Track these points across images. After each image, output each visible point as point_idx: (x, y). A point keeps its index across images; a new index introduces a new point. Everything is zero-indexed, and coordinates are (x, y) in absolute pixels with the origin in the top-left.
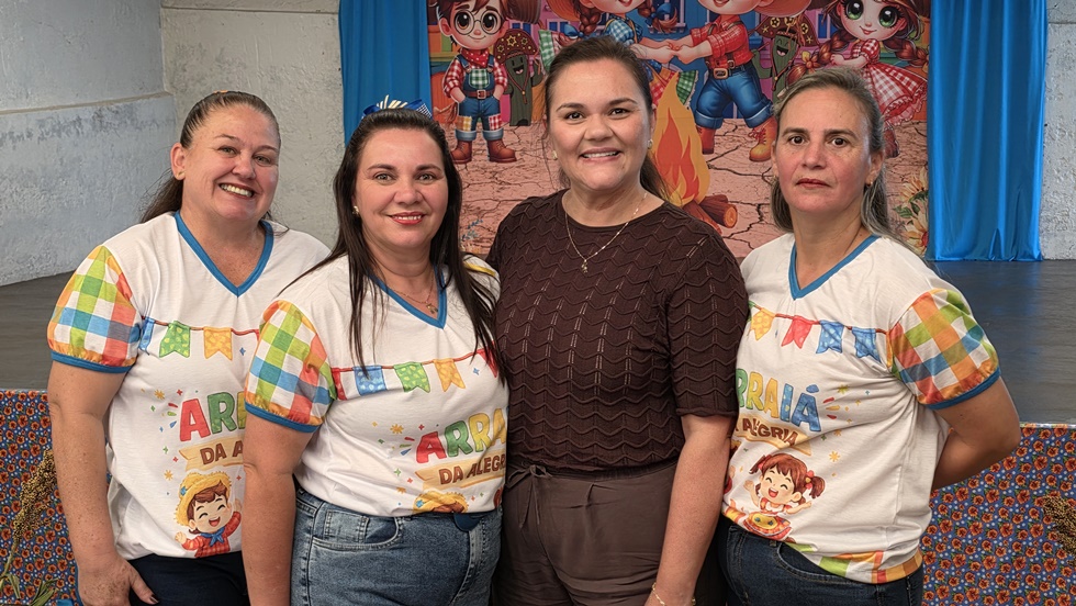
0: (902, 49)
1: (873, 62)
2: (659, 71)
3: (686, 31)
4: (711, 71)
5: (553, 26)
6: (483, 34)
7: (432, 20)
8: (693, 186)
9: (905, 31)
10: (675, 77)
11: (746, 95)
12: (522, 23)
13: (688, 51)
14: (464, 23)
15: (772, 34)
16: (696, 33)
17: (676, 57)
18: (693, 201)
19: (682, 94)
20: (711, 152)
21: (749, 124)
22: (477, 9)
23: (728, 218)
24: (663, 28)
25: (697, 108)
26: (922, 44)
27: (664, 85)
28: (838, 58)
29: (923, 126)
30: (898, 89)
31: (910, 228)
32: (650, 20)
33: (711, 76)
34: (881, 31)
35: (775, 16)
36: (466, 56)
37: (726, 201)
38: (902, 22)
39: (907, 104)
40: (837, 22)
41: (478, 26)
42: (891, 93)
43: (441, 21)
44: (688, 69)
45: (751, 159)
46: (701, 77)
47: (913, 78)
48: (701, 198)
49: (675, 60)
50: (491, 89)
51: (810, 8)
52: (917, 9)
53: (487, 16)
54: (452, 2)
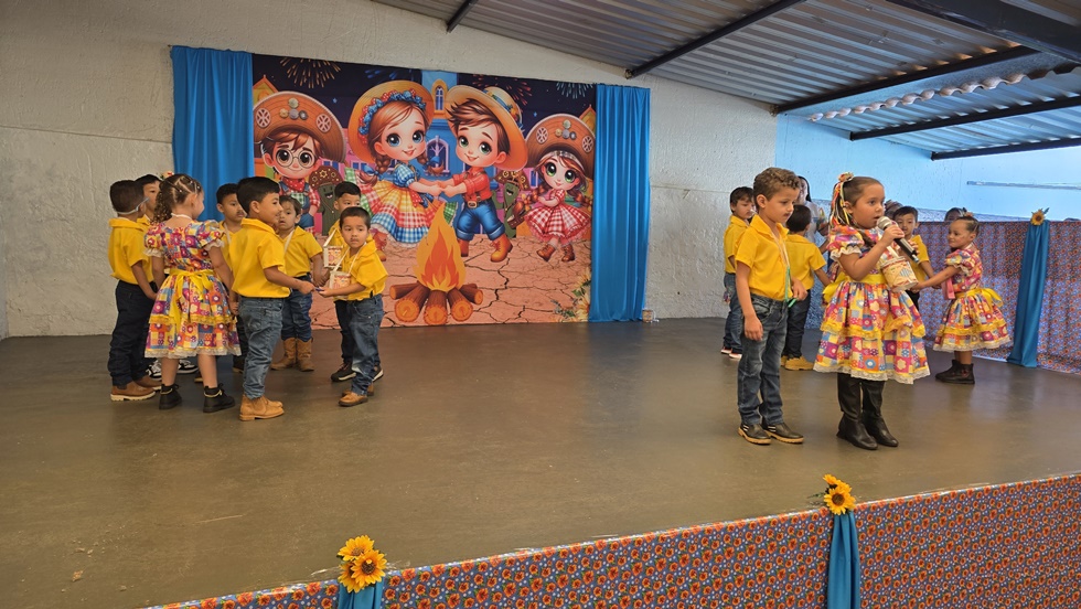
0: (577, 196)
1: (561, 203)
2: (431, 201)
3: (449, 175)
4: (466, 203)
5: (356, 165)
6: (300, 167)
7: (258, 154)
8: (455, 278)
9: (578, 186)
10: (443, 205)
11: (488, 219)
12: (331, 162)
13: (452, 189)
14: (285, 158)
15: (504, 181)
16: (456, 177)
17: (443, 192)
18: (455, 288)
19: (448, 217)
20: (467, 255)
21: (490, 238)
22: (295, 148)
23: (477, 299)
24: (435, 173)
25: (457, 227)
26: (588, 194)
27: (435, 211)
28: (542, 199)
29: (588, 243)
30: (575, 220)
31: (580, 303)
32: (426, 166)
33: (466, 206)
34: (566, 184)
35: (506, 171)
37: (476, 287)
38: (577, 181)
39: (580, 229)
40: (541, 177)
41: (296, 161)
42: (571, 222)
43: (264, 155)
44: (451, 201)
45: (492, 260)
46: (460, 207)
47: (583, 214)
48: (460, 286)
50: (307, 208)
51: (526, 167)
52: (583, 173)
53: (303, 155)
54: (274, 142)
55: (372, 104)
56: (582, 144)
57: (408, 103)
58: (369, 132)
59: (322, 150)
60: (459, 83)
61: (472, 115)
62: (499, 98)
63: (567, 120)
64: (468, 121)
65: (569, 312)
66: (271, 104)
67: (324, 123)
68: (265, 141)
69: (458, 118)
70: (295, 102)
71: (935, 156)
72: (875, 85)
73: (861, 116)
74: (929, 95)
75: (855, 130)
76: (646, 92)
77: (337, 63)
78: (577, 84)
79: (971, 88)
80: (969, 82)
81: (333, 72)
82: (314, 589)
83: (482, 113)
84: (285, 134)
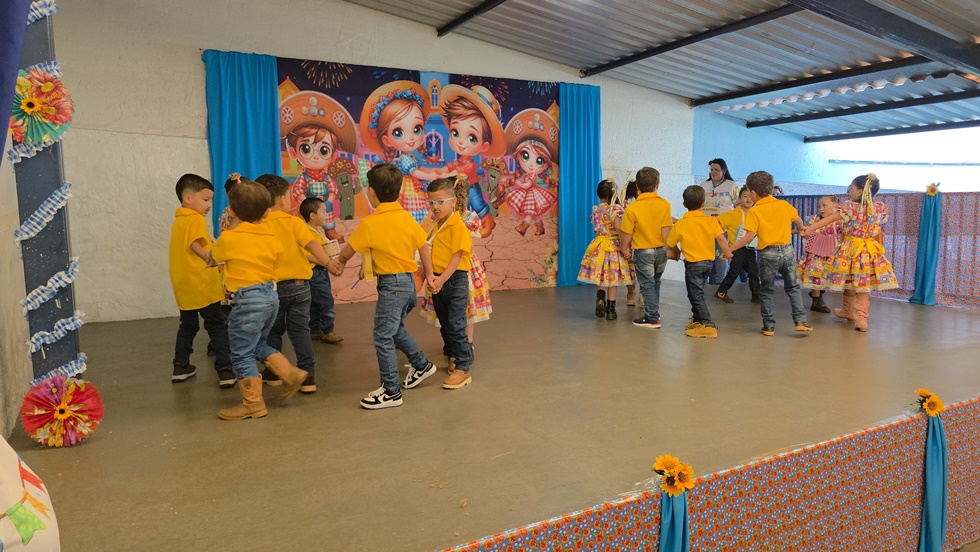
0: (546, 179)
5: (367, 157)
6: (320, 159)
9: (546, 170)
11: (476, 201)
12: (346, 154)
14: (306, 151)
15: (488, 168)
16: (450, 165)
22: (315, 142)
24: (432, 162)
28: (518, 182)
30: (544, 199)
32: (425, 156)
34: (537, 169)
35: (489, 158)
36: (308, 173)
38: (546, 165)
39: (548, 208)
40: (518, 163)
41: (317, 154)
42: (541, 202)
43: (289, 149)
47: (550, 194)
50: (326, 196)
51: (506, 154)
52: (552, 159)
53: (322, 148)
54: (297, 137)
55: (379, 102)
56: (550, 135)
57: (410, 100)
58: (377, 126)
59: (339, 144)
60: (450, 83)
61: (461, 110)
62: (482, 95)
63: (536, 113)
64: (458, 116)
65: (541, 279)
66: (294, 103)
67: (339, 119)
68: (289, 136)
69: (450, 114)
70: (314, 101)
71: (807, 140)
72: (785, 84)
73: (763, 109)
74: (826, 93)
75: (751, 120)
76: (598, 89)
77: (349, 65)
78: (544, 83)
79: (861, 88)
80: (860, 83)
81: (347, 73)
82: (647, 496)
83: (469, 109)
84: (306, 130)
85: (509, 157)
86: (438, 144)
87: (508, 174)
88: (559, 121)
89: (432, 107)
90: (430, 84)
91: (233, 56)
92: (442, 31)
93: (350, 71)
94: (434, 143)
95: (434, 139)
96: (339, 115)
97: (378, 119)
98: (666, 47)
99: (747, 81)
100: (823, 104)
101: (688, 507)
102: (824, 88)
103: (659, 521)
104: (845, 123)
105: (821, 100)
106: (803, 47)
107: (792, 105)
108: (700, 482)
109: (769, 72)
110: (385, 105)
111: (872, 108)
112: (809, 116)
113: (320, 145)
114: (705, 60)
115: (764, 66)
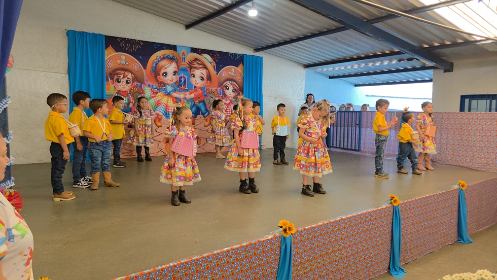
0: (237, 99)
5: (149, 86)
6: (126, 86)
10: (185, 103)
11: (203, 109)
12: (139, 84)
13: (188, 96)
14: (119, 82)
15: (209, 93)
16: (190, 91)
20: (194, 124)
21: (204, 117)
22: (123, 78)
24: (182, 89)
28: (224, 101)
32: (178, 86)
33: (194, 103)
34: (233, 95)
35: (210, 89)
36: (119, 93)
38: (237, 93)
40: (223, 91)
41: (124, 83)
43: (110, 81)
45: (204, 126)
46: (192, 103)
49: (185, 98)
50: (128, 104)
51: (218, 87)
52: (240, 90)
53: (127, 81)
54: (114, 75)
55: (156, 59)
56: (239, 79)
57: (172, 59)
58: (155, 71)
59: (135, 79)
60: (192, 52)
61: (196, 65)
62: (207, 59)
63: (232, 68)
64: (195, 68)
66: (113, 58)
67: (136, 67)
68: (110, 74)
69: (191, 66)
70: (123, 57)
71: (356, 86)
72: (345, 60)
73: (336, 71)
74: (363, 65)
75: (331, 75)
76: (261, 58)
77: (142, 41)
78: (236, 54)
79: (378, 64)
80: (377, 61)
81: (140, 45)
82: (275, 237)
83: (201, 65)
84: (119, 71)
85: (220, 88)
86: (185, 81)
87: (219, 96)
88: (243, 72)
89: (182, 63)
90: (182, 52)
91: (82, 34)
92: (188, 27)
93: (142, 44)
94: (183, 80)
95: (183, 78)
96: (136, 65)
97: (155, 68)
98: (292, 41)
99: (329, 58)
100: (362, 70)
101: (292, 242)
102: (362, 63)
103: (280, 248)
104: (372, 79)
105: (361, 68)
106: (352, 44)
107: (348, 69)
108: (298, 231)
109: (338, 55)
110: (159, 61)
111: (383, 72)
112: (356, 75)
113: (126, 79)
114: (310, 48)
115: (336, 52)
